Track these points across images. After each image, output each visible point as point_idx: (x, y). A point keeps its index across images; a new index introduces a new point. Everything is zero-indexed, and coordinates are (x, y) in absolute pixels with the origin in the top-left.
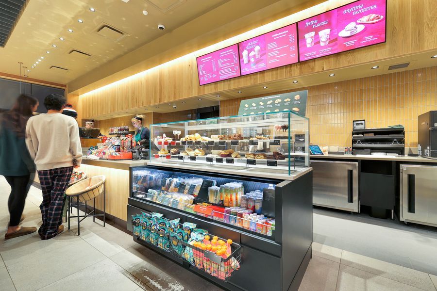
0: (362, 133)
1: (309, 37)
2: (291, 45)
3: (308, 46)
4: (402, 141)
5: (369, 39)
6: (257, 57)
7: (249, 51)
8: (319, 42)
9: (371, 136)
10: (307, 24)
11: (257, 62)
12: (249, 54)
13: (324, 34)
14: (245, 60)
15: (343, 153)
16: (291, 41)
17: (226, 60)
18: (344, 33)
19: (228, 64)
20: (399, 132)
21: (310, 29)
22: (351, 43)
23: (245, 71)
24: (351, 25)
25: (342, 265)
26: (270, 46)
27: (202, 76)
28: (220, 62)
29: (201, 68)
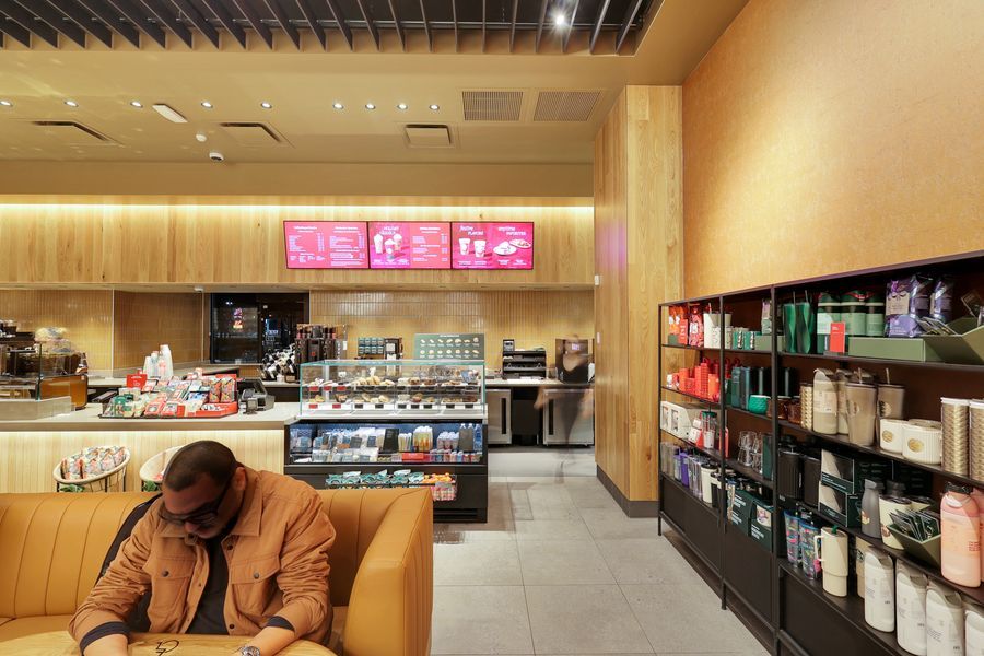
0: (512, 355)
1: (464, 243)
2: (442, 246)
3: (463, 253)
4: (544, 364)
5: (520, 262)
6: (397, 248)
7: (386, 238)
8: (474, 252)
9: (520, 359)
10: (462, 228)
11: (397, 255)
12: (384, 241)
13: (480, 246)
14: (379, 249)
15: (492, 378)
16: (443, 242)
17: (344, 239)
18: (499, 250)
19: (348, 246)
20: (542, 354)
21: (465, 235)
22: (504, 262)
23: (376, 262)
24: (505, 245)
25: (509, 486)
26: (417, 240)
27: (293, 254)
28: (333, 241)
29: (292, 239)
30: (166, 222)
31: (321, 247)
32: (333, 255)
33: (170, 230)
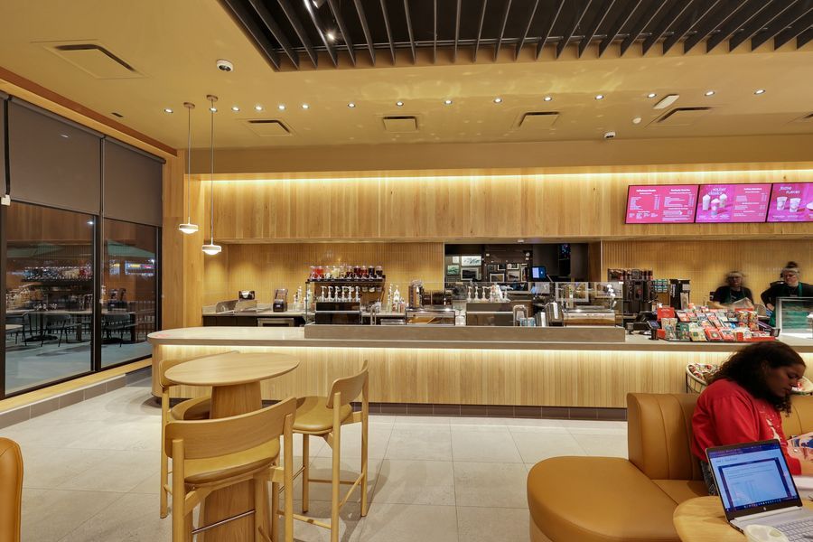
1: (781, 201)
2: (761, 203)
3: (779, 209)
6: (722, 206)
7: (713, 197)
8: (789, 208)
10: (782, 188)
11: (720, 211)
12: (711, 200)
13: (795, 202)
14: (705, 207)
16: (762, 200)
17: (677, 199)
19: (680, 205)
21: (783, 194)
23: (701, 218)
26: (739, 198)
27: (632, 212)
28: (668, 200)
29: (633, 200)
30: (520, 188)
31: (657, 206)
32: (665, 213)
33: (522, 195)
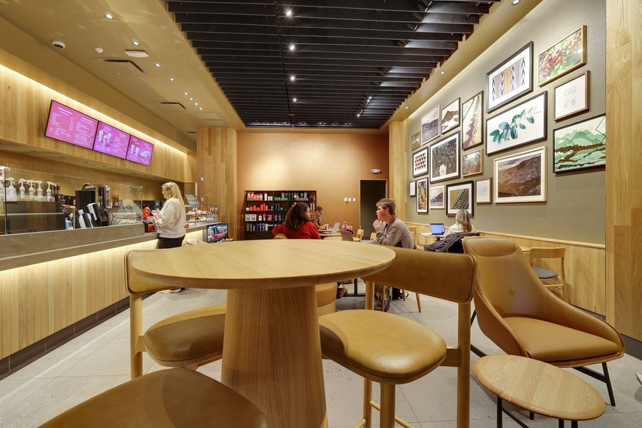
1: (132, 147)
2: (125, 146)
5: (147, 162)
6: (108, 142)
7: (105, 134)
8: (135, 153)
10: (134, 139)
11: (107, 145)
14: (100, 140)
17: (84, 127)
18: (142, 154)
19: (86, 132)
22: (142, 161)
23: (97, 147)
24: (144, 152)
27: (52, 127)
28: (79, 125)
29: (54, 116)
31: (71, 128)
32: (76, 135)
